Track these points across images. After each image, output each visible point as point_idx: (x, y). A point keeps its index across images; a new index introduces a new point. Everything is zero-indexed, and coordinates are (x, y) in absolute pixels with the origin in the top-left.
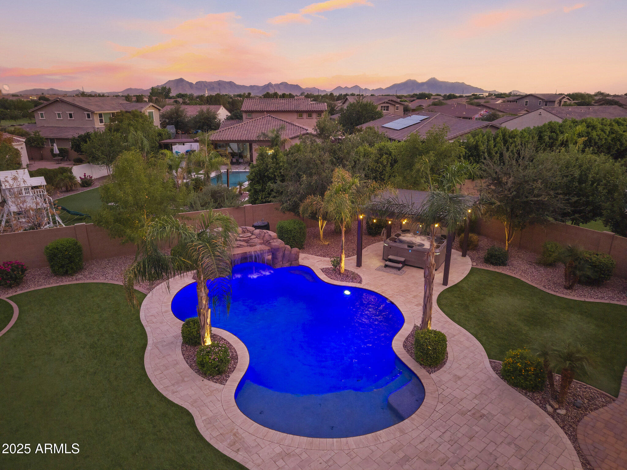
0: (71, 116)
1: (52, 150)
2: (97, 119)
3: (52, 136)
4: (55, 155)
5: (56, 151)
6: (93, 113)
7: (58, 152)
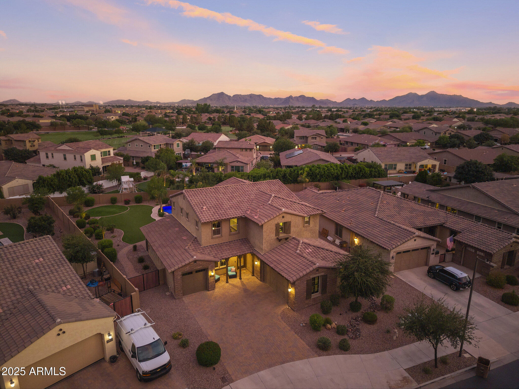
0: (142, 145)
1: (133, 163)
2: (153, 148)
3: (133, 155)
4: (134, 165)
5: (135, 163)
6: (151, 145)
7: (135, 164)
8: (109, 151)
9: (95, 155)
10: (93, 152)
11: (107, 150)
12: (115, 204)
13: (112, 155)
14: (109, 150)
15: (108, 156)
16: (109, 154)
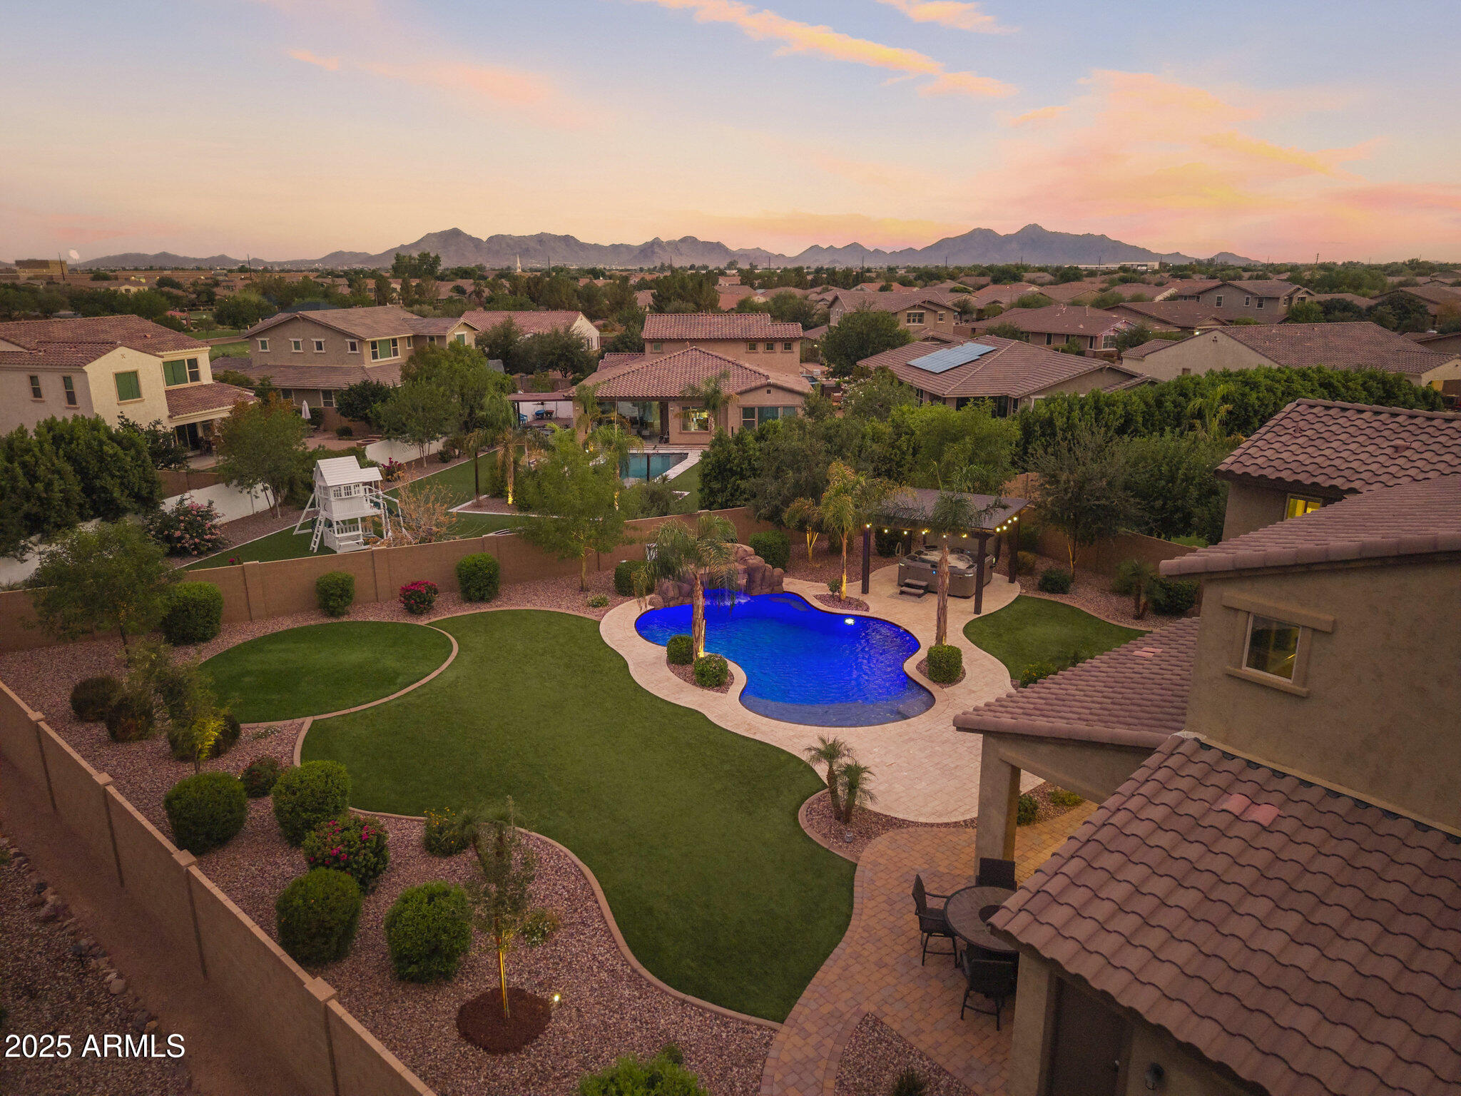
0: (319, 346)
2: (368, 351)
3: (288, 384)
5: (306, 414)
6: (362, 340)
8: (193, 363)
9: (135, 374)
10: (123, 359)
11: (184, 355)
12: (342, 614)
13: (206, 377)
14: (191, 356)
15: (189, 384)
16: (195, 376)
